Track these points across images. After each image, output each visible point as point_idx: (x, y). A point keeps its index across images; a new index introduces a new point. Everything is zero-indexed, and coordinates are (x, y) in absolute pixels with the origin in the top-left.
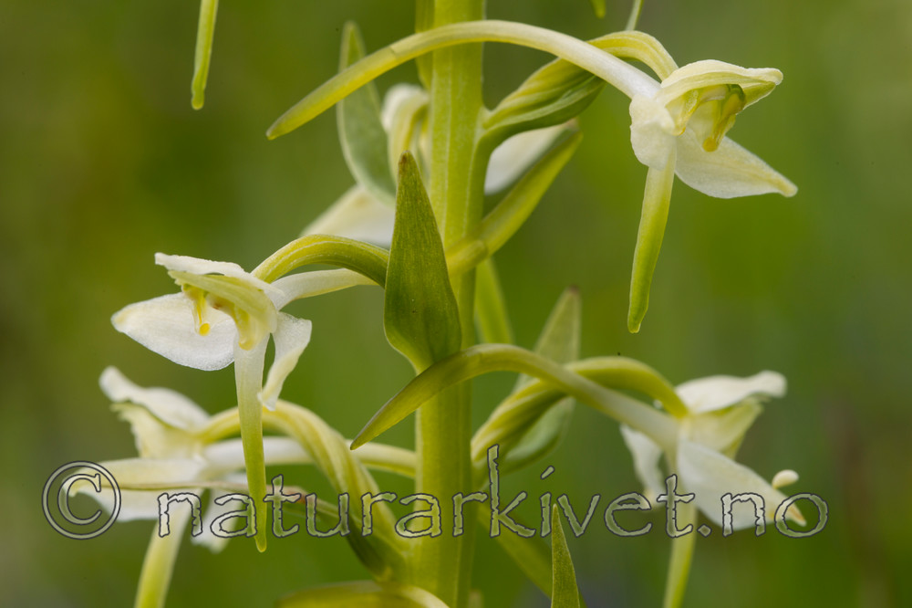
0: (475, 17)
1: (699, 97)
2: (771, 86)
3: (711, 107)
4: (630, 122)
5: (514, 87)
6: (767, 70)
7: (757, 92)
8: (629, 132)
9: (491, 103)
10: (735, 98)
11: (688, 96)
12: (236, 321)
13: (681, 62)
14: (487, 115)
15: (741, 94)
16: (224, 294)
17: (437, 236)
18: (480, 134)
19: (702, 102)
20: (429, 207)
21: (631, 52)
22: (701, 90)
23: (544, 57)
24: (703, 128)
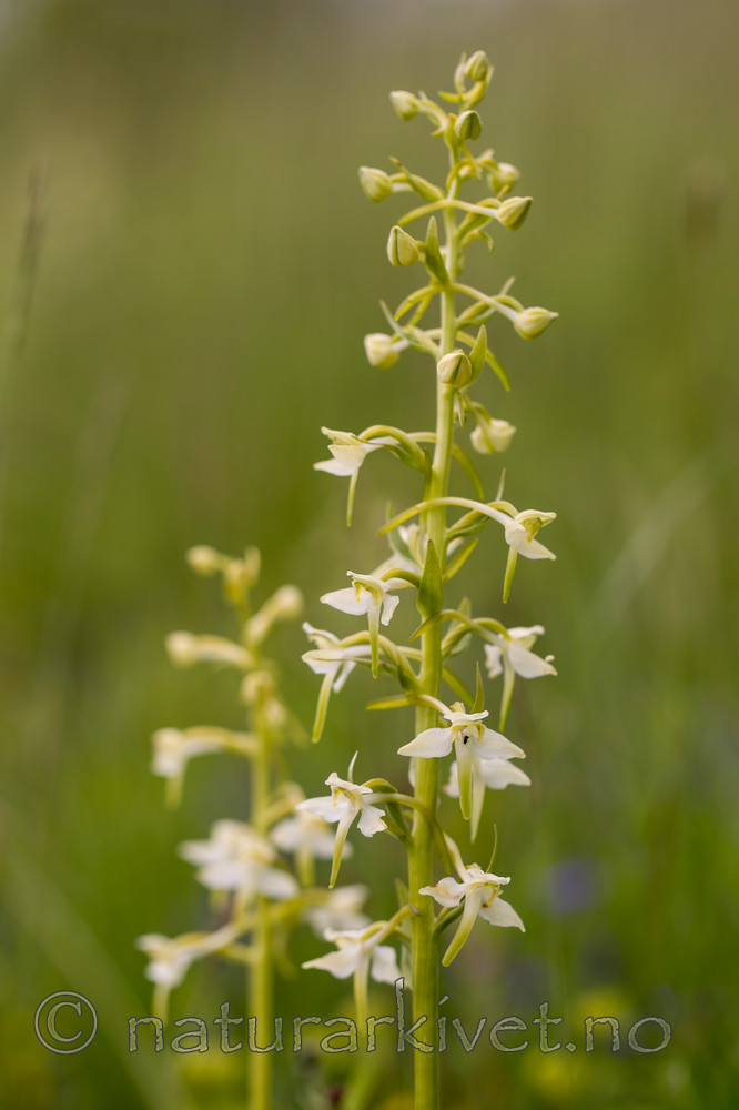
0: (444, 496)
1: (526, 522)
2: (552, 519)
3: (530, 527)
5: (456, 521)
6: (551, 513)
7: (547, 521)
9: (449, 526)
10: (539, 524)
11: (523, 522)
12: (372, 594)
14: (448, 531)
15: (541, 523)
17: (439, 568)
18: (445, 537)
19: (527, 524)
20: (437, 558)
21: (502, 508)
22: (528, 520)
23: (470, 510)
24: (527, 535)
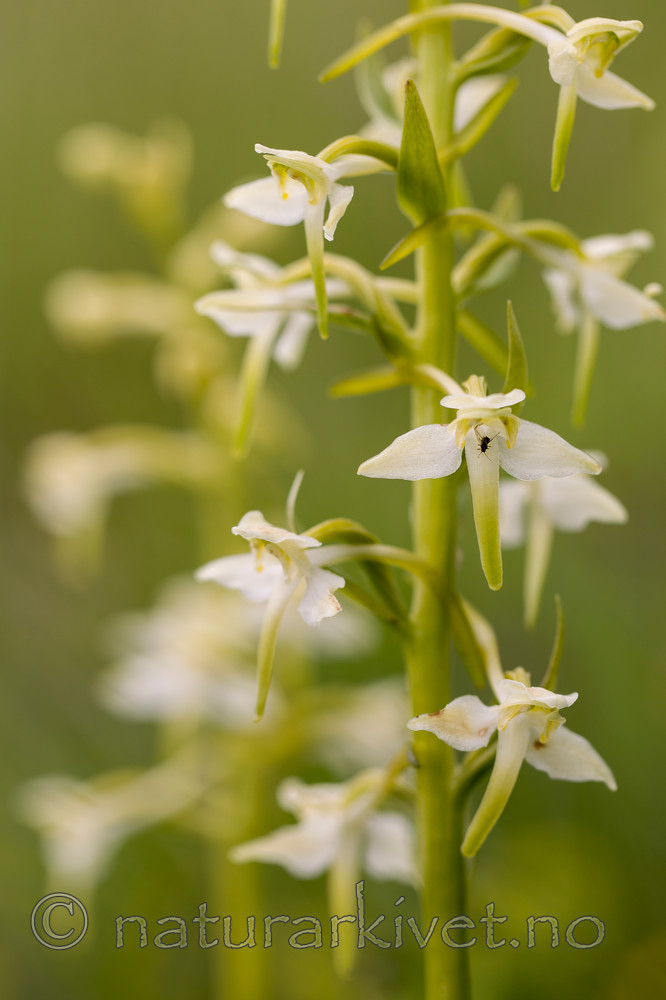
0: (446, 4)
1: (589, 41)
2: (636, 32)
3: (598, 49)
4: (548, 57)
6: (633, 22)
7: (627, 38)
8: (548, 63)
9: (457, 58)
10: (614, 42)
11: (584, 40)
12: (306, 186)
13: (577, 19)
15: (617, 40)
16: (298, 169)
17: (430, 132)
19: (592, 44)
20: (424, 113)
21: (549, 18)
22: (592, 36)
24: (593, 64)
